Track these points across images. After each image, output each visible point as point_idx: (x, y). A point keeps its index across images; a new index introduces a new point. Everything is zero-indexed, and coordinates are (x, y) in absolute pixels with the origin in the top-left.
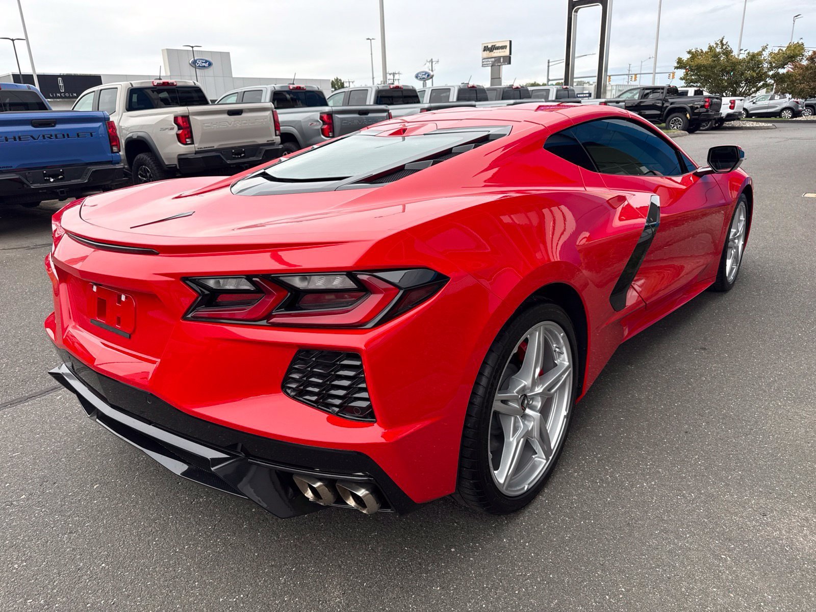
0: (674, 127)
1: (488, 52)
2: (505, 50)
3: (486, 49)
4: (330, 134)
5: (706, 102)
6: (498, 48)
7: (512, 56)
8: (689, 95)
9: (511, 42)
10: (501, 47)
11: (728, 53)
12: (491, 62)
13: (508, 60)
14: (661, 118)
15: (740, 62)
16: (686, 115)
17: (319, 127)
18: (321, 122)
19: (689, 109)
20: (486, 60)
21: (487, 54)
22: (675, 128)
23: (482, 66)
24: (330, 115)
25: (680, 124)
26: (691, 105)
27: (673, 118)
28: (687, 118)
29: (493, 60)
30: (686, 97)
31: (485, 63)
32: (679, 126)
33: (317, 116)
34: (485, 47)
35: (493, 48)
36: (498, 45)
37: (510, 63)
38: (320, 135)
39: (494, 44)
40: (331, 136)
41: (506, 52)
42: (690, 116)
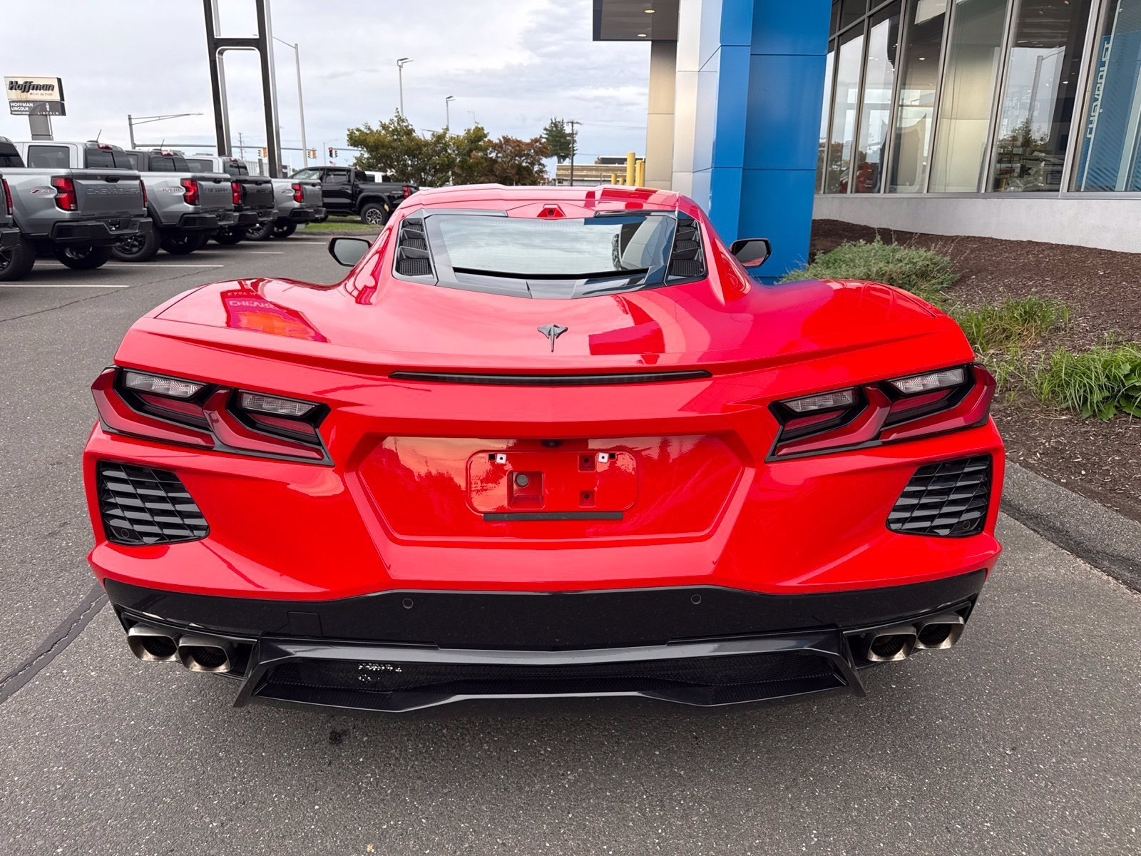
0: (372, 220)
1: (19, 92)
2: (50, 91)
3: (13, 86)
4: (72, 205)
5: (405, 191)
6: (37, 87)
7: (66, 103)
8: (376, 181)
9: (59, 80)
10: (44, 86)
11: (409, 132)
12: (27, 109)
13: (60, 108)
14: (353, 209)
15: (426, 144)
16: (383, 206)
17: (52, 196)
18: (55, 189)
19: (386, 199)
20: (18, 104)
21: (16, 94)
22: (374, 222)
23: (11, 114)
24: (69, 180)
25: (379, 218)
26: (388, 194)
27: (369, 209)
28: (386, 210)
29: (31, 105)
30: (373, 183)
31: (15, 109)
32: (378, 220)
33: (47, 181)
34: (12, 83)
35: (27, 87)
36: (36, 82)
37: (63, 113)
38: (54, 207)
39: (29, 80)
40: (72, 208)
41: (55, 96)
42: (389, 207)
